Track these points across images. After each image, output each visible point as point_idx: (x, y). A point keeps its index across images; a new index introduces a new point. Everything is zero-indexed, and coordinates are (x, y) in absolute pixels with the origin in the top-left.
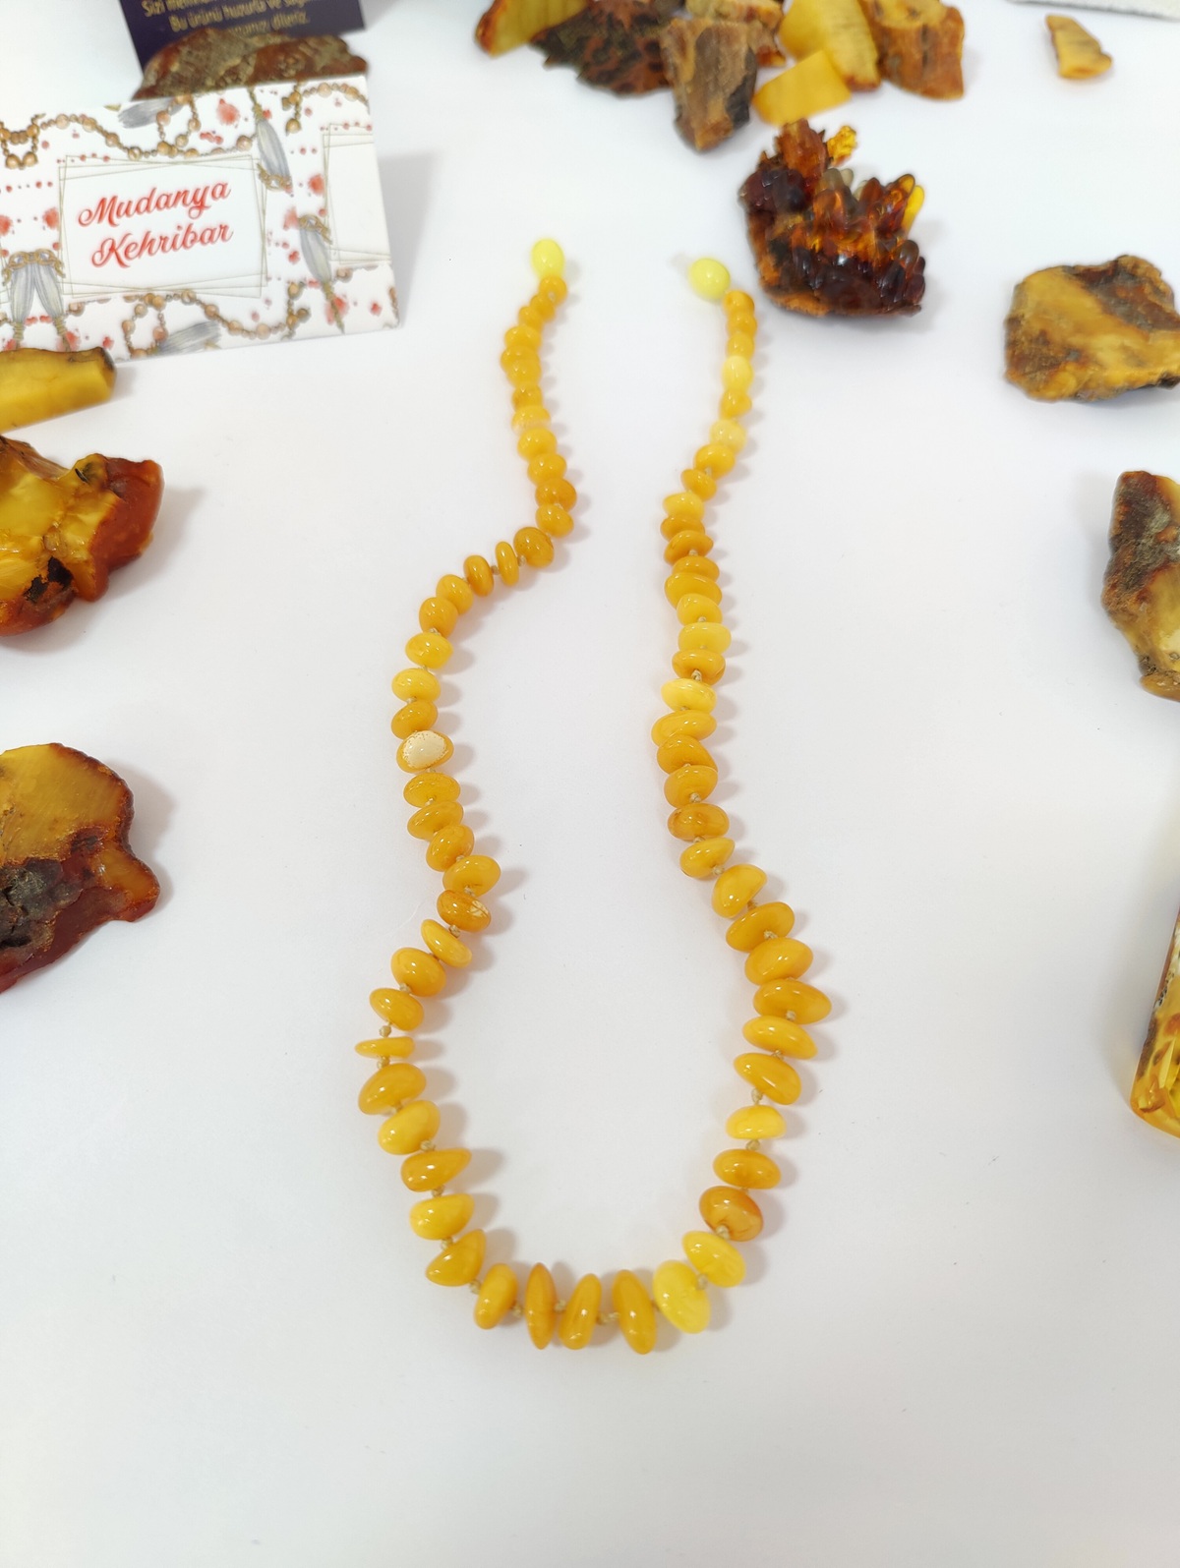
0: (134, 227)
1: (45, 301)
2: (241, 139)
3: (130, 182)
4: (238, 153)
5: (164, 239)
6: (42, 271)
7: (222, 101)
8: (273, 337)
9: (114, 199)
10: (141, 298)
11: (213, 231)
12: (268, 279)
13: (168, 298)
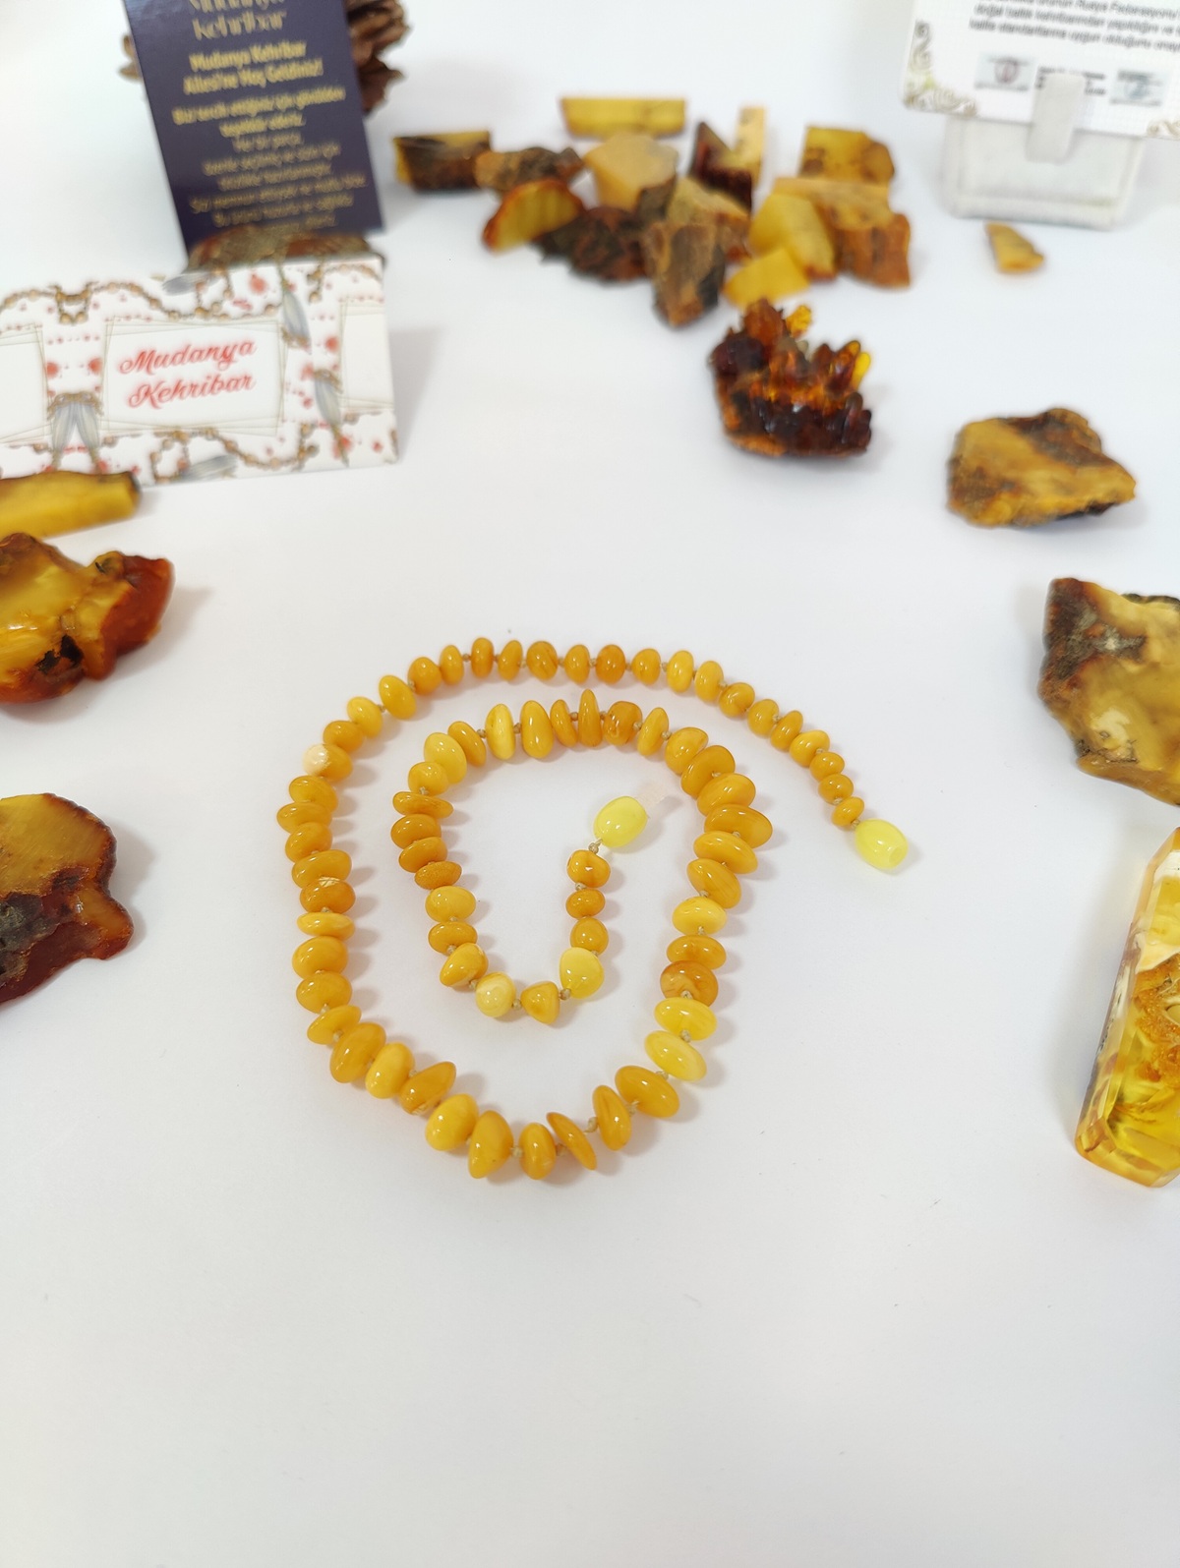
0: (167, 374)
1: (82, 433)
2: (269, 307)
3: (166, 338)
4: (265, 318)
5: (193, 387)
6: (84, 409)
7: (254, 276)
8: (284, 469)
9: (153, 352)
10: (170, 434)
11: (238, 381)
12: (283, 421)
13: (194, 434)
